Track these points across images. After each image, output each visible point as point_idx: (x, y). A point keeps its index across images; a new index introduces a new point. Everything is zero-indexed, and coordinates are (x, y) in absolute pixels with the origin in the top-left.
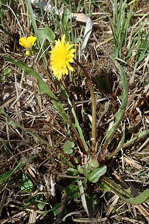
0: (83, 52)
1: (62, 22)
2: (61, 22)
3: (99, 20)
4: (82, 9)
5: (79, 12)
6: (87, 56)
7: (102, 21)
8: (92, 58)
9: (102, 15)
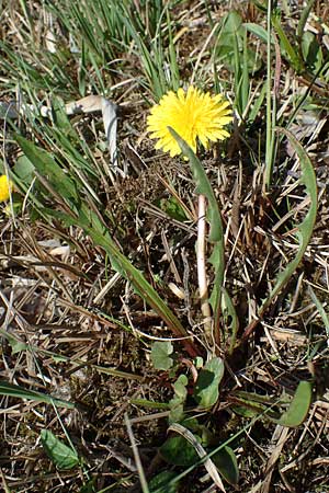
0: (116, 164)
1: (57, 125)
2: (54, 127)
3: (128, 95)
4: (90, 88)
5: (87, 95)
6: (126, 169)
7: (133, 94)
8: (136, 169)
9: (130, 83)
